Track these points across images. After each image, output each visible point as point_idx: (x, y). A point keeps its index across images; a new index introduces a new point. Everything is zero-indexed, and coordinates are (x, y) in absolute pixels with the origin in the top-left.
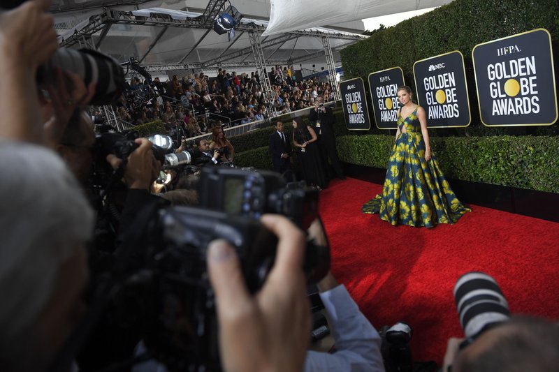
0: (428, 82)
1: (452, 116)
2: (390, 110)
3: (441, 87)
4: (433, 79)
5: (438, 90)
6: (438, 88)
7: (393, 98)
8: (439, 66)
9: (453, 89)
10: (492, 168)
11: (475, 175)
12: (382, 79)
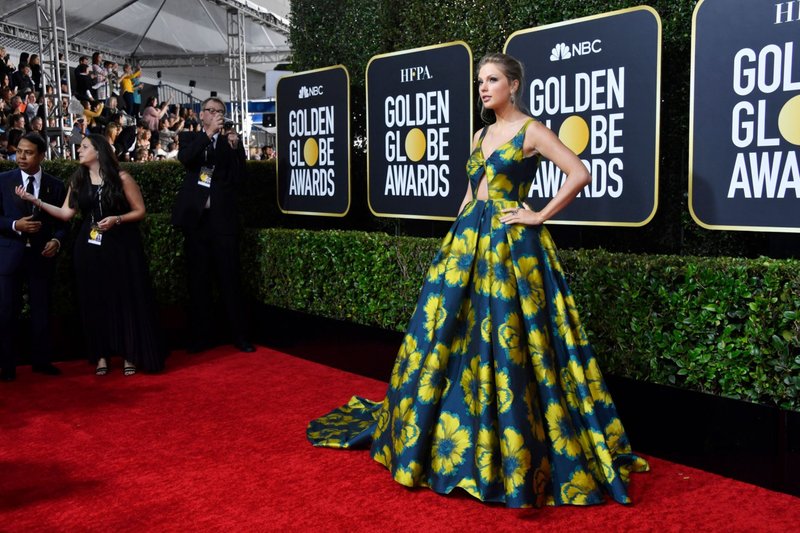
0: (542, 92)
1: (601, 194)
2: (415, 165)
3: (580, 108)
4: (559, 83)
5: (568, 115)
6: (570, 110)
7: (430, 131)
8: (583, 49)
9: (613, 117)
10: (721, 345)
11: (662, 363)
12: (407, 75)
